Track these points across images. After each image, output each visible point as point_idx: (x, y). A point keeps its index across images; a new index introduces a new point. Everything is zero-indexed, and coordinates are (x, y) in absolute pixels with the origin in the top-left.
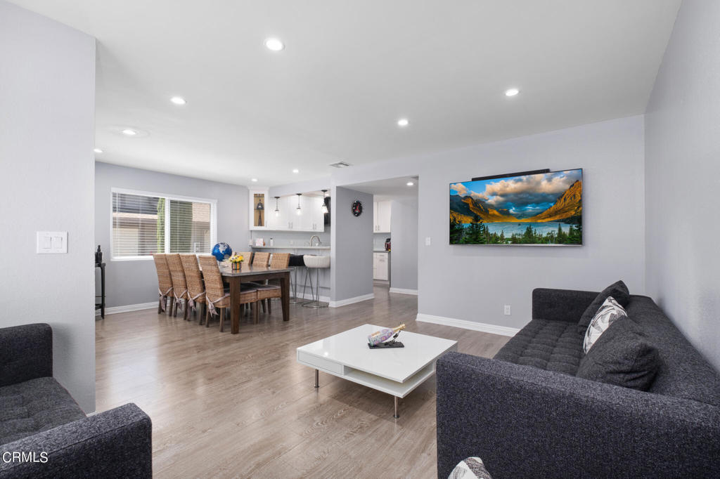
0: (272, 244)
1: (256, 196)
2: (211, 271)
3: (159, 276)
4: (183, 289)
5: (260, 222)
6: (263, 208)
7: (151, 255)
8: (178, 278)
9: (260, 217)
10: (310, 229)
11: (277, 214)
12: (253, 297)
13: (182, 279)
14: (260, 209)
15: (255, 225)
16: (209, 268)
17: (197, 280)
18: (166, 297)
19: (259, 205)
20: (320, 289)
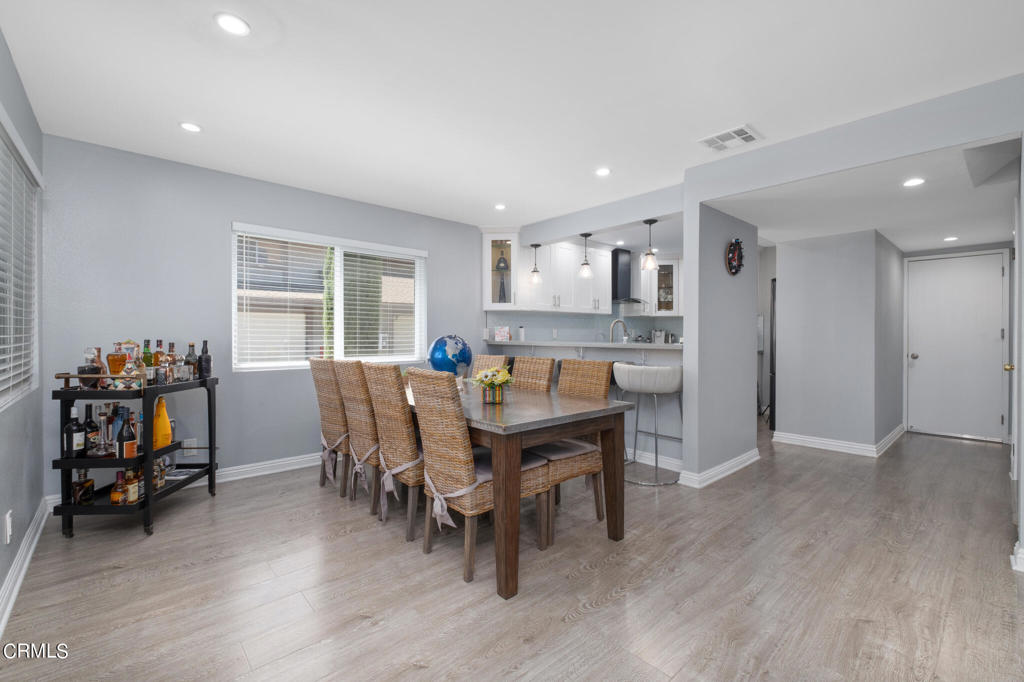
0: (523, 338)
1: (495, 244)
2: (441, 413)
3: (321, 405)
4: (368, 441)
5: (502, 294)
6: (507, 268)
7: (307, 359)
8: (358, 415)
9: (502, 284)
10: (587, 308)
11: (536, 278)
12: (541, 480)
13: (368, 420)
14: (502, 268)
15: (493, 301)
16: (434, 403)
17: (403, 431)
18: (335, 452)
19: (499, 262)
20: (641, 437)
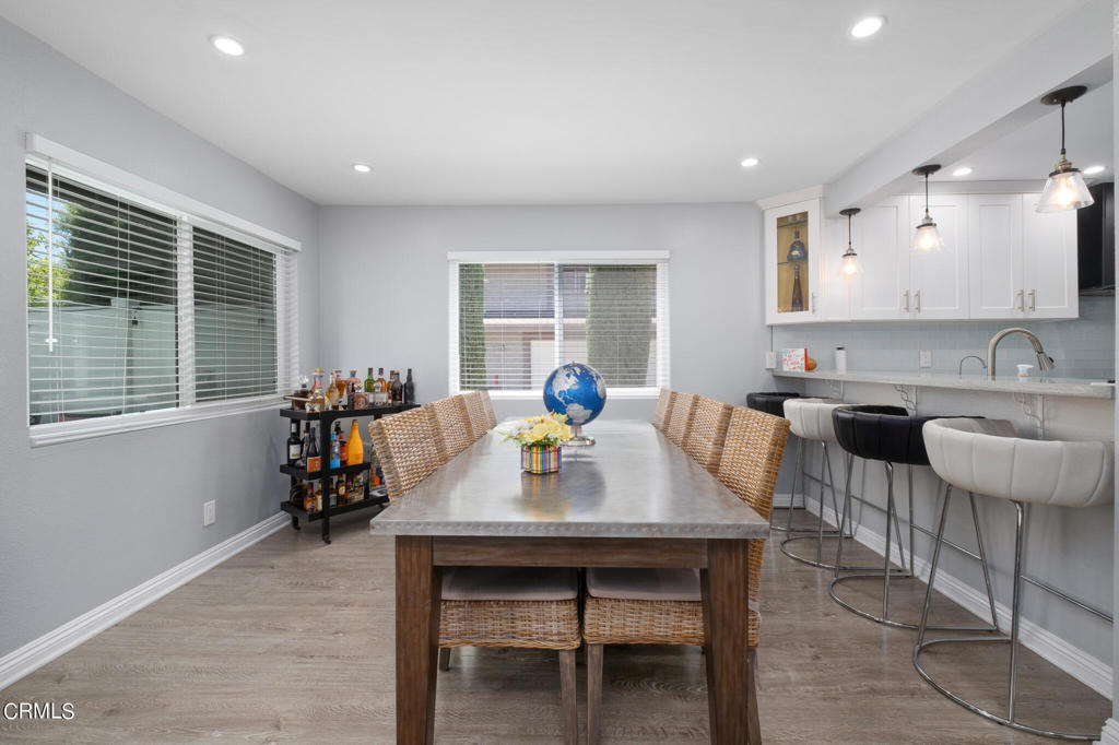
0: (843, 367)
1: (783, 223)
5: (797, 297)
6: (805, 256)
10: (1000, 310)
11: (851, 266)
14: (796, 258)
15: (783, 310)
19: (792, 249)
